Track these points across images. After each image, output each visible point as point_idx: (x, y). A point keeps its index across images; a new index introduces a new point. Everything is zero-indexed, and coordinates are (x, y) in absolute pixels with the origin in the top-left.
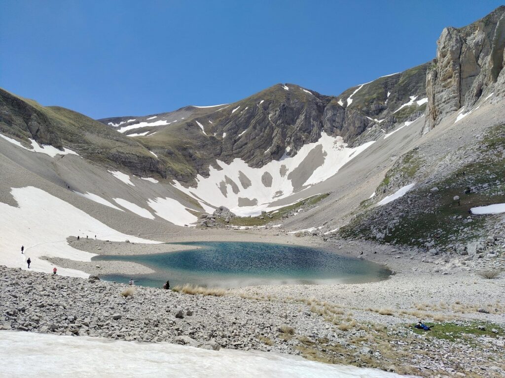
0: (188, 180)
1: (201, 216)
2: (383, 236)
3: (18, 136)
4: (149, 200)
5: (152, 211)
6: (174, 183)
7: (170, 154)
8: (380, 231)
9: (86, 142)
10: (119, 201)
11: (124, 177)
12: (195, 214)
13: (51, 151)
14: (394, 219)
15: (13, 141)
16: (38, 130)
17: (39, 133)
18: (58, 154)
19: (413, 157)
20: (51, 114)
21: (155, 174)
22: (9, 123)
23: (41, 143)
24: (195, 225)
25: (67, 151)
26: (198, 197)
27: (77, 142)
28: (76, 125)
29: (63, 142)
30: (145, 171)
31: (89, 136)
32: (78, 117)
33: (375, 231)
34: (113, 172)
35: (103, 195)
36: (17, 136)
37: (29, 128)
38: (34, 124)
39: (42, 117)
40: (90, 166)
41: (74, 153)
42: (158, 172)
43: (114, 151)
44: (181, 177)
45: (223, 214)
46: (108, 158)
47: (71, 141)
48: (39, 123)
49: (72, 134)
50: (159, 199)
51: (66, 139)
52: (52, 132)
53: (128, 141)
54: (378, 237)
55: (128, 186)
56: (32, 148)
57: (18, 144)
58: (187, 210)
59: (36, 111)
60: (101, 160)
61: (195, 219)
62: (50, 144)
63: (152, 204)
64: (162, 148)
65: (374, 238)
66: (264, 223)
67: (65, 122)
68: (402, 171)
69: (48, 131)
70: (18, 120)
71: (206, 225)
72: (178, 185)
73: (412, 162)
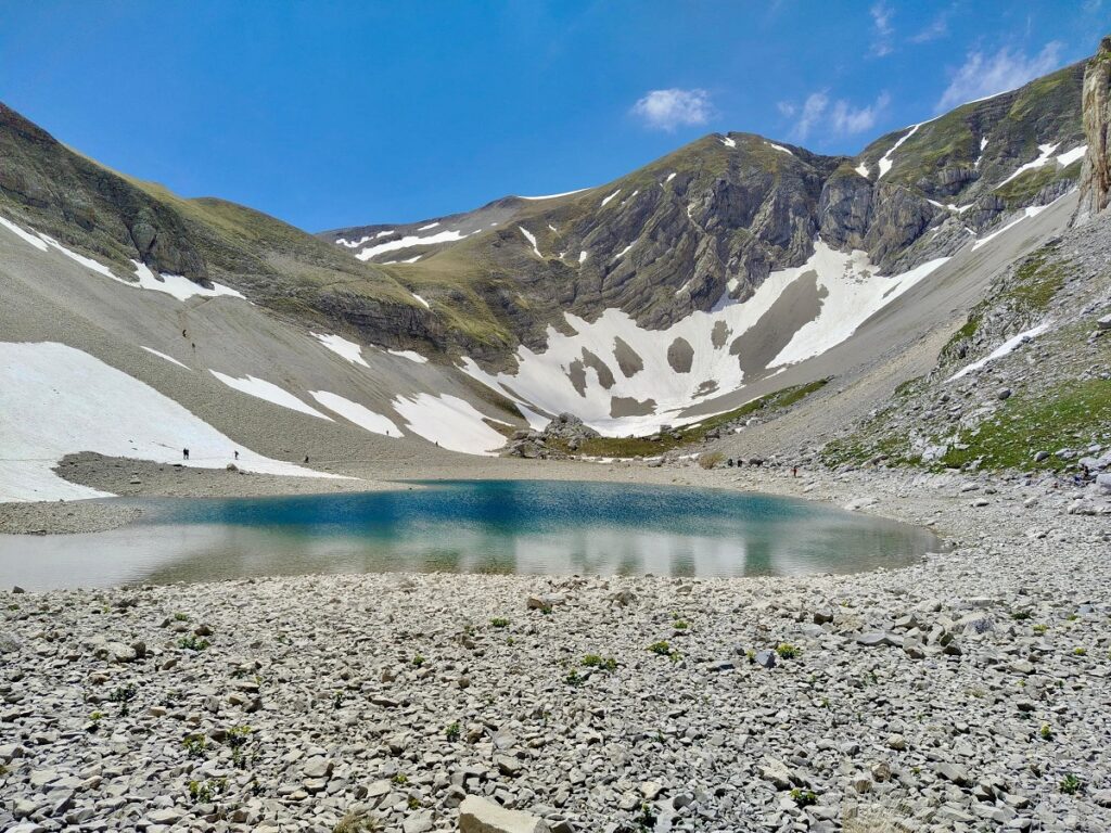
0: (496, 356)
1: (514, 435)
2: (942, 450)
3: (105, 254)
4: (399, 397)
5: (400, 421)
6: (464, 364)
7: (458, 299)
8: (936, 440)
9: (264, 271)
10: (325, 398)
11: (346, 349)
12: (501, 430)
13: (180, 288)
14: (979, 406)
15: (92, 264)
16: (153, 242)
17: (154, 249)
18: (198, 296)
19: (1044, 261)
20: (192, 211)
21: (420, 343)
22: (88, 225)
23: (160, 270)
24: (497, 455)
25: (220, 290)
26: (516, 396)
27: (245, 270)
28: (249, 235)
29: (211, 269)
30: (397, 335)
31: (274, 260)
32: (257, 218)
33: (920, 441)
34: (321, 337)
35: (288, 384)
36: (103, 254)
37: (133, 237)
38: (145, 229)
39: (165, 214)
40: (269, 323)
41: (236, 294)
42: (427, 338)
43: (327, 291)
44: (480, 350)
45: (568, 431)
46: (313, 306)
47: (231, 269)
48: (157, 228)
49: (235, 254)
50: (424, 397)
51: (221, 264)
52: (186, 248)
53: (361, 270)
54: (927, 456)
55: (355, 367)
56: (136, 279)
57: (104, 270)
58: (485, 420)
59: (150, 201)
60: (296, 310)
61: (501, 441)
62: (181, 274)
63: (403, 406)
64: (442, 287)
65: (916, 461)
66: (660, 451)
67: (223, 228)
68: (1012, 296)
69: (178, 245)
70: (111, 221)
71: (521, 453)
72: (472, 369)
73: (1043, 273)
